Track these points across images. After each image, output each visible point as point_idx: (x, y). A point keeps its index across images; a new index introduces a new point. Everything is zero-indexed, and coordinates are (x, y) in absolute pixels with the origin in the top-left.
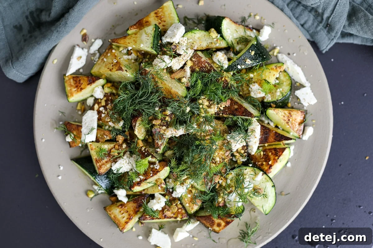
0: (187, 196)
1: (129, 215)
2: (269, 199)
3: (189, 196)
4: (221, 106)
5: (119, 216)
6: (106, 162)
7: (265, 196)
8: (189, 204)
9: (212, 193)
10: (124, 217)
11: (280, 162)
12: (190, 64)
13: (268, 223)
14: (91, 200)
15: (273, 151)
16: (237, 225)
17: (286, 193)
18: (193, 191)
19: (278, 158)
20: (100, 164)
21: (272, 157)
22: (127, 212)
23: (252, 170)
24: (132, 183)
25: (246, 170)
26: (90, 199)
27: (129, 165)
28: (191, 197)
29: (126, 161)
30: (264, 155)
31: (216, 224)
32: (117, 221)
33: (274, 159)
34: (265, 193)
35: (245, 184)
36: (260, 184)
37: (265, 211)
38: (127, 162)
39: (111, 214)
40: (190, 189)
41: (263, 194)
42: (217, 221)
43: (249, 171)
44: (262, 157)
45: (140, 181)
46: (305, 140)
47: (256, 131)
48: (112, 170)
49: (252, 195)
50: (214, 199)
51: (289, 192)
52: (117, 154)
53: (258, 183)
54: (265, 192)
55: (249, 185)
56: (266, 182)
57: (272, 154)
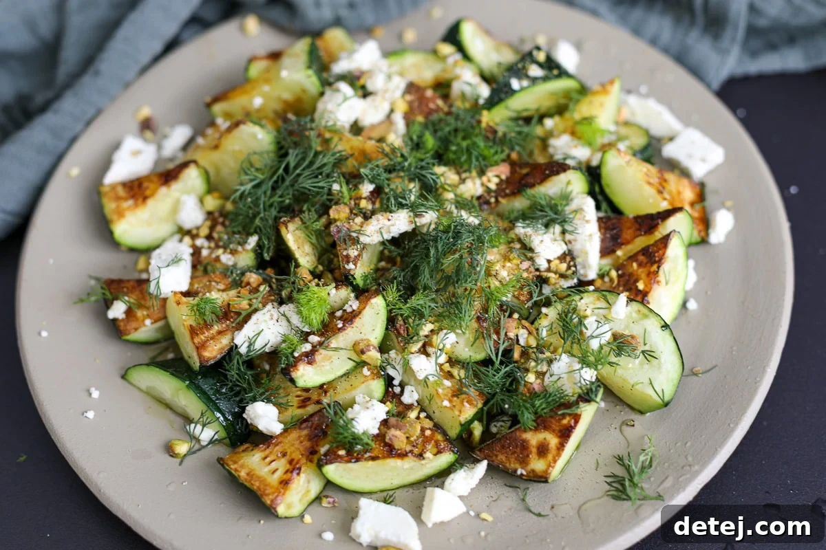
0: (443, 384)
1: (291, 462)
2: (662, 361)
3: (447, 383)
4: (489, 181)
5: (263, 471)
6: (220, 333)
7: (649, 355)
8: (450, 401)
9: (507, 366)
10: (277, 469)
11: (667, 283)
12: (402, 107)
13: (679, 444)
14: (181, 464)
15: (641, 258)
16: (594, 466)
17: (708, 368)
18: (455, 372)
19: (659, 267)
20: (203, 338)
21: (642, 272)
22: (284, 455)
23: (598, 299)
24: (292, 359)
25: (582, 301)
26: (178, 460)
27: (280, 323)
28: (453, 386)
29: (272, 315)
30: (619, 276)
31: (534, 450)
32: (257, 484)
33: (649, 274)
34: (646, 348)
35: (587, 329)
36: (627, 327)
37: (661, 395)
38: (275, 317)
39: (239, 469)
40: (447, 367)
41: (643, 352)
42: (533, 438)
43: (591, 303)
44: (616, 282)
45: (311, 351)
46: (719, 244)
47: (585, 208)
48: (236, 346)
49: (613, 359)
50: (515, 381)
51: (714, 363)
52: (248, 307)
53: (623, 327)
54: (645, 345)
55: (598, 328)
56: (642, 319)
57: (640, 265)
